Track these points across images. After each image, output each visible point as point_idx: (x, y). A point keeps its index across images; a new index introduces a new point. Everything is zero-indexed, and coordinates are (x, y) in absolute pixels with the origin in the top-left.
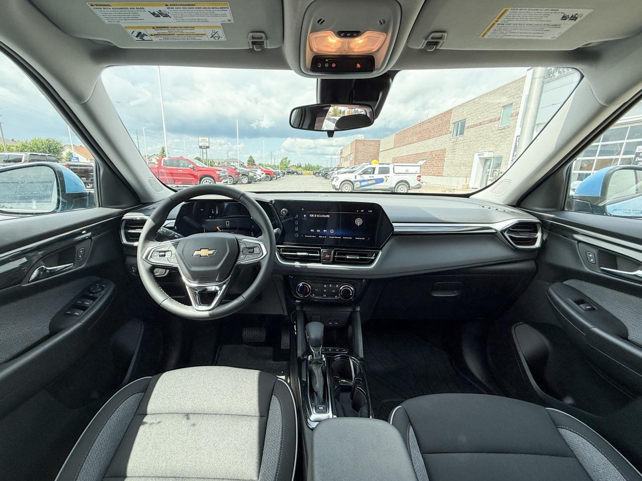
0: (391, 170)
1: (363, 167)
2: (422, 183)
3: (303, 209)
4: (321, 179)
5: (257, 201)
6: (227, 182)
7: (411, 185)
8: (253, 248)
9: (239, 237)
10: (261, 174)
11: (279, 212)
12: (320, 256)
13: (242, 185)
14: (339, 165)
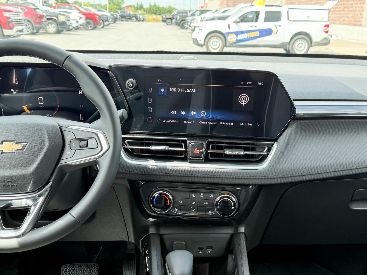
0: (284, 16)
1: (240, 11)
2: (331, 36)
3: (159, 80)
4: (173, 30)
5: (91, 67)
6: (22, 31)
7: (315, 40)
8: (86, 140)
9: (63, 122)
10: (78, 19)
11: (122, 84)
12: (186, 151)
13: (48, 36)
14: (202, 7)
